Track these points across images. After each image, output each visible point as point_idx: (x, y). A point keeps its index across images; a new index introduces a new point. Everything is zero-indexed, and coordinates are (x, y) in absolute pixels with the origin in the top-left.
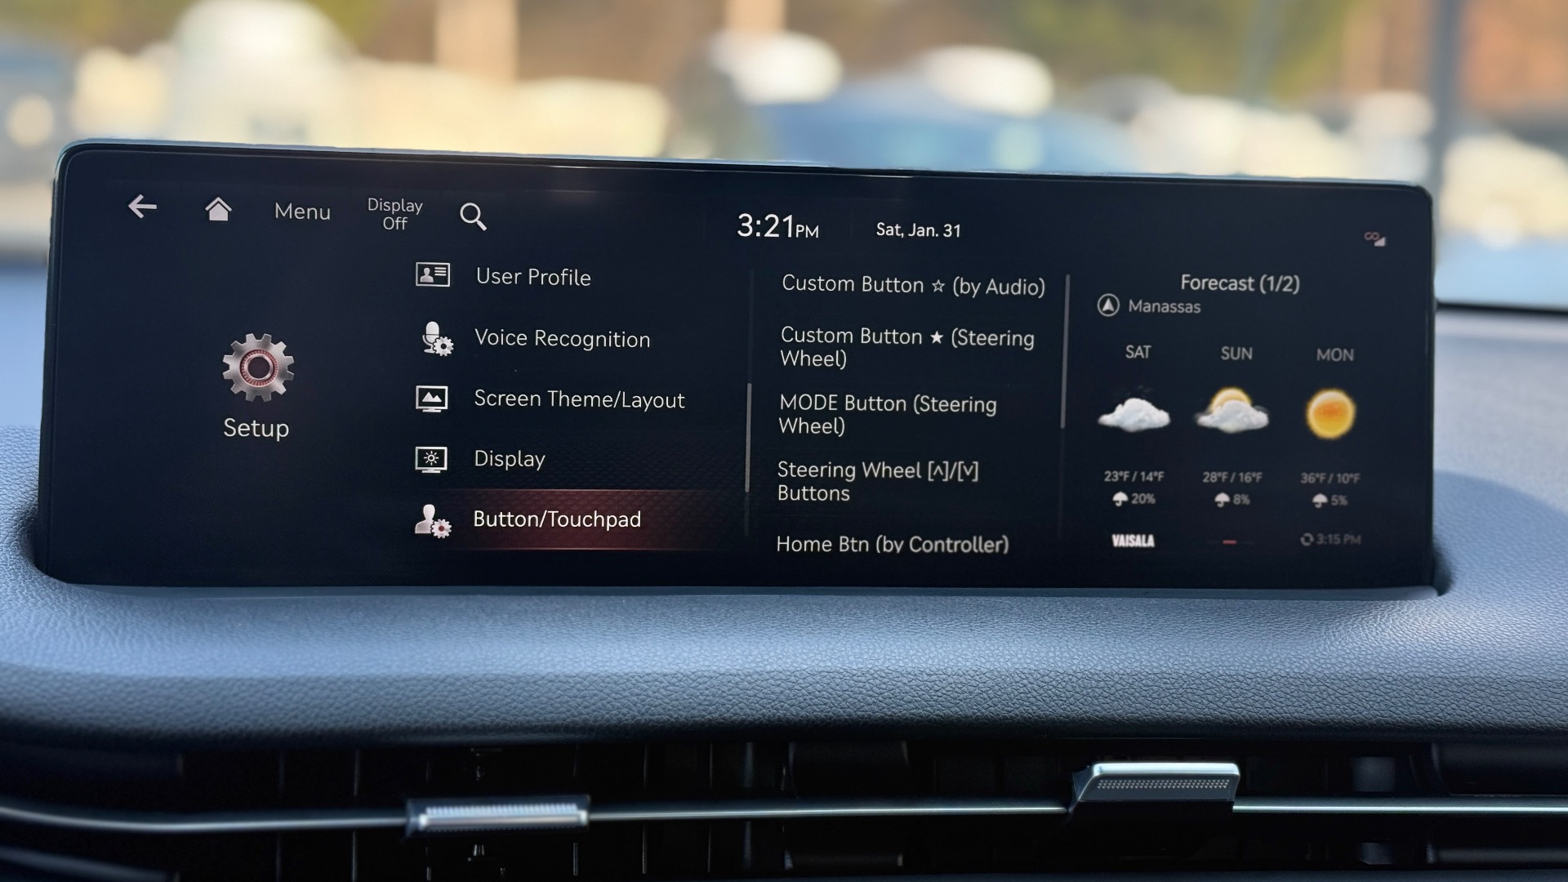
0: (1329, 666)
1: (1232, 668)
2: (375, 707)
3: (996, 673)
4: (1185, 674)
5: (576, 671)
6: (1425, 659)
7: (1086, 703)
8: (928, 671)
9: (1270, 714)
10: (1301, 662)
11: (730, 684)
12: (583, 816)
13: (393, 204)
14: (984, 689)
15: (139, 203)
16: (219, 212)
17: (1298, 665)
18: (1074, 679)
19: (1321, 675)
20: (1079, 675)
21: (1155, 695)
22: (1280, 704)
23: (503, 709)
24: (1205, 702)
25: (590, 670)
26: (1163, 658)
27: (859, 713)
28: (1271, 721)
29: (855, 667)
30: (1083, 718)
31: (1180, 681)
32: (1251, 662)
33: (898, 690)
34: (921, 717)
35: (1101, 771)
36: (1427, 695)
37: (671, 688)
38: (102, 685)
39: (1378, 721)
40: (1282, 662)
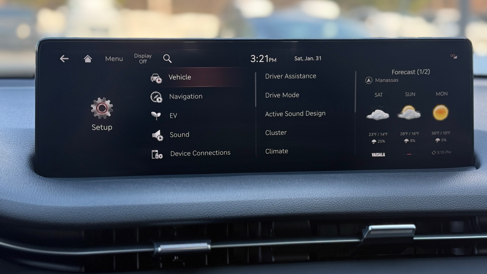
0: (443, 193)
1: (412, 194)
2: (143, 214)
3: (337, 198)
4: (397, 197)
5: (205, 201)
6: (473, 190)
7: (366, 207)
8: (316, 198)
9: (425, 209)
10: (434, 192)
11: (254, 204)
12: (209, 247)
13: (142, 55)
14: (334, 204)
15: (63, 58)
16: (88, 60)
17: (434, 193)
18: (362, 199)
19: (441, 196)
20: (364, 198)
21: (388, 204)
22: (428, 206)
23: (183, 214)
24: (404, 206)
25: (210, 201)
26: (390, 192)
27: (295, 212)
28: (425, 211)
29: (293, 198)
30: (365, 212)
31: (396, 199)
32: (418, 192)
33: (306, 205)
34: (314, 213)
35: (372, 228)
36: (475, 201)
37: (235, 206)
38: (58, 210)
39: (459, 210)
40: (428, 192)
